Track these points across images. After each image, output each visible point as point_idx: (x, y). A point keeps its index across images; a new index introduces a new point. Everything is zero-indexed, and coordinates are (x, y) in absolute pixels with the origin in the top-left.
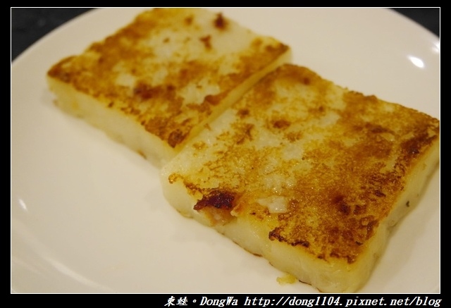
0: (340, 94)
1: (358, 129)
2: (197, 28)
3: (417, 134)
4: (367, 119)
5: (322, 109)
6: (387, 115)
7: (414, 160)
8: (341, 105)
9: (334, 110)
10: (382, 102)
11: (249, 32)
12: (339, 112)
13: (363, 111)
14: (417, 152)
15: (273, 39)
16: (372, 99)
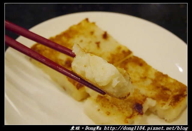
0: (154, 72)
1: (158, 87)
2: (95, 37)
3: (180, 93)
4: (162, 84)
5: (145, 78)
6: (171, 84)
7: (176, 103)
8: (153, 77)
9: (150, 79)
10: (170, 78)
11: (117, 42)
12: (152, 80)
13: (161, 81)
14: (178, 100)
15: (126, 47)
16: (166, 76)
